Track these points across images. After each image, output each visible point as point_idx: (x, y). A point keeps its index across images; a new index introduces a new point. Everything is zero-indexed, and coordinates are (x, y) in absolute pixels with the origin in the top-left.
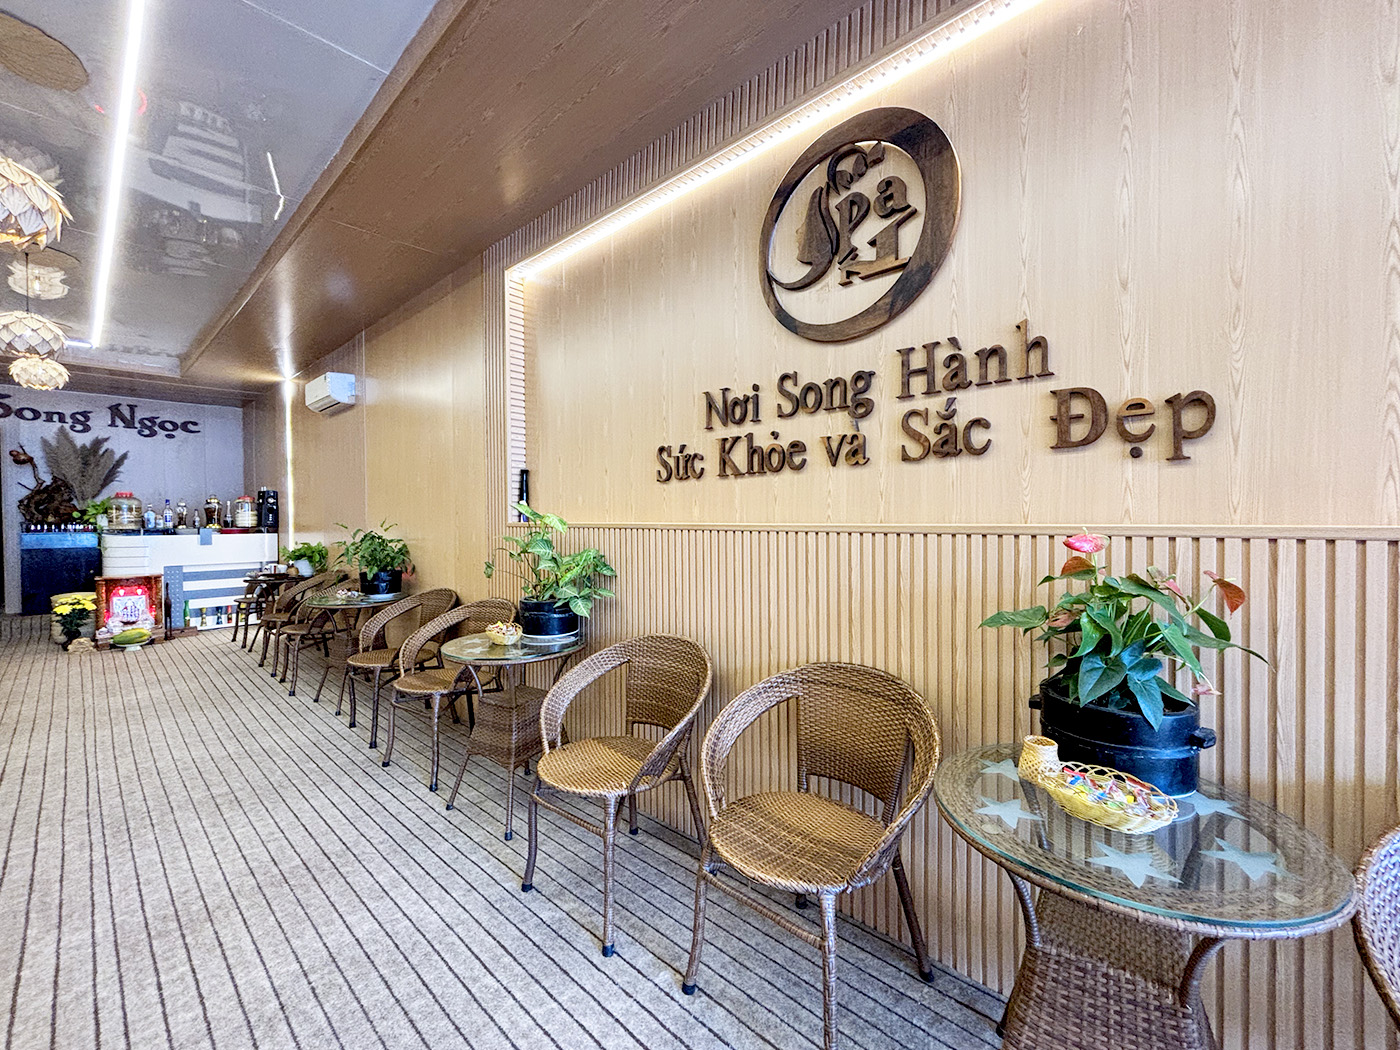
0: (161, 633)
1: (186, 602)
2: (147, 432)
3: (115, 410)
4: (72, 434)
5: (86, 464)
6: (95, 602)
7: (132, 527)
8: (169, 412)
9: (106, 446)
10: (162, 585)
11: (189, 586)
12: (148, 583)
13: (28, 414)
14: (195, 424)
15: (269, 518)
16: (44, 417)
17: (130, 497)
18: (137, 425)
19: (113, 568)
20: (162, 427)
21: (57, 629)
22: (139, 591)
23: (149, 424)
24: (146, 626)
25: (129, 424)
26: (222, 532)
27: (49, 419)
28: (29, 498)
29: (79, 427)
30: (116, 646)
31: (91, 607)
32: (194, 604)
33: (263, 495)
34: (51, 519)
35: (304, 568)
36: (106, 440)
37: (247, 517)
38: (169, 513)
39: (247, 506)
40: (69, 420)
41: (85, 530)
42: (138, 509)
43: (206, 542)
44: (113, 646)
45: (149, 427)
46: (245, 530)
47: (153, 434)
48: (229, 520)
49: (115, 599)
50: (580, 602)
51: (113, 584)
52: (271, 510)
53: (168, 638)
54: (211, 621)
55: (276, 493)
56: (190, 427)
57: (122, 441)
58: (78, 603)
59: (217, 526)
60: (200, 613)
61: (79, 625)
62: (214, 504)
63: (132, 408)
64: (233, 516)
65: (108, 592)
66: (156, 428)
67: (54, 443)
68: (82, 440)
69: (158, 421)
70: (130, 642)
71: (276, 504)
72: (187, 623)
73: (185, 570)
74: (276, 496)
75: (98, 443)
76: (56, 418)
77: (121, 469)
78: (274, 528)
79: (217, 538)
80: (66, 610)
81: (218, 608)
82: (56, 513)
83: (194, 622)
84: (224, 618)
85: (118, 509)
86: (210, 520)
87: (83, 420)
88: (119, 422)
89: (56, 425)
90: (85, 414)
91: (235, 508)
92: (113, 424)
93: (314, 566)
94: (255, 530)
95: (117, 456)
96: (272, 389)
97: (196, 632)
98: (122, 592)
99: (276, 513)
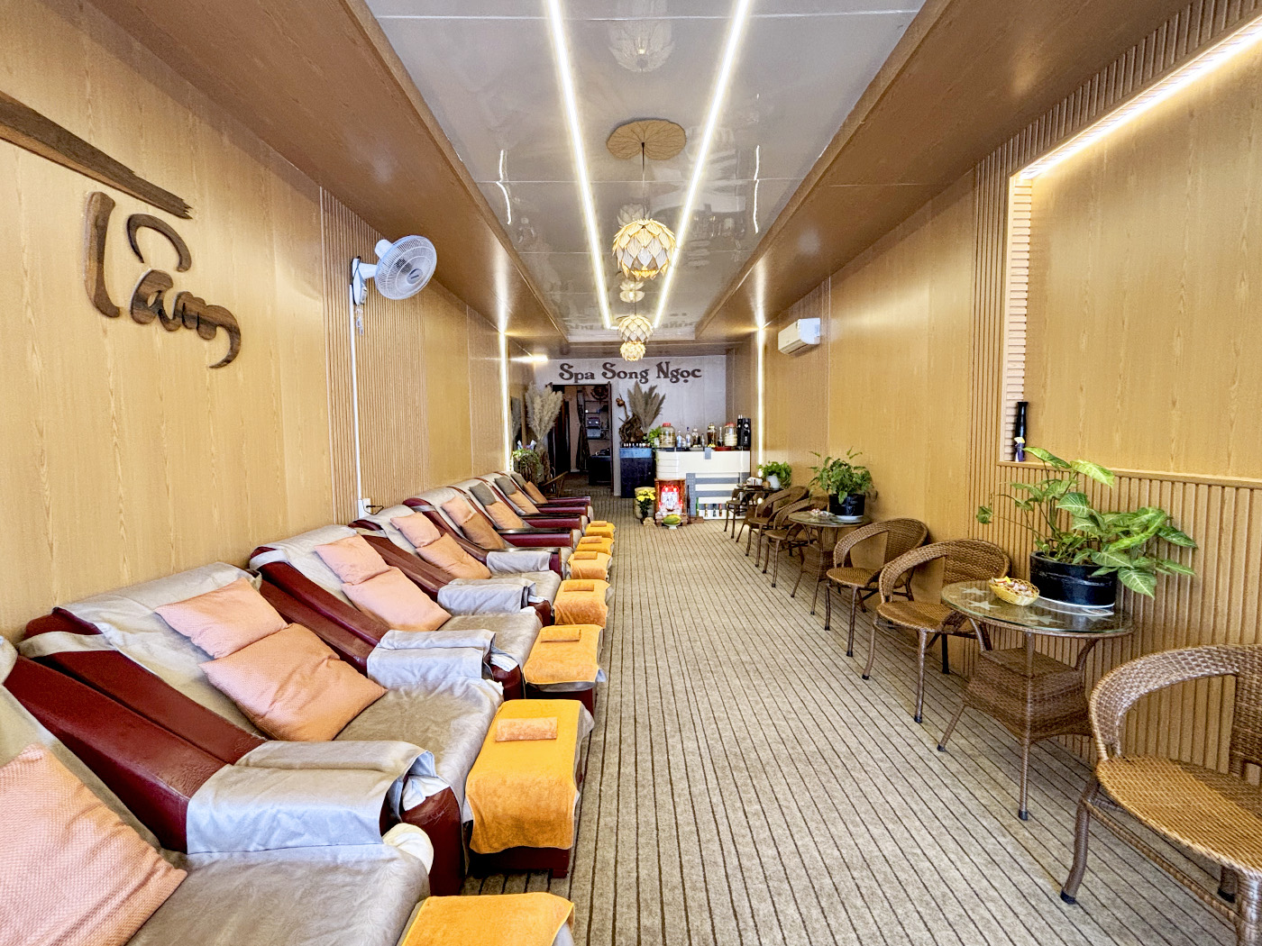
0: (685, 520)
1: (697, 499)
2: (674, 380)
3: (659, 366)
4: (641, 385)
5: (647, 404)
6: (655, 494)
7: (670, 446)
8: (686, 364)
9: (656, 391)
10: (685, 486)
11: (699, 488)
12: (679, 484)
13: (622, 375)
14: (699, 371)
15: (745, 441)
16: (628, 376)
17: (670, 426)
18: (670, 376)
19: (663, 474)
20: (683, 376)
21: (638, 509)
22: (675, 489)
23: (675, 374)
24: (677, 514)
25: (666, 376)
26: (716, 449)
27: (631, 377)
28: (624, 426)
29: (643, 380)
30: (665, 525)
31: (653, 498)
32: (702, 501)
33: (741, 422)
34: (632, 440)
35: (774, 482)
36: (654, 388)
37: (731, 439)
38: (689, 437)
39: (731, 431)
40: (639, 376)
41: (646, 447)
42: (674, 434)
43: (708, 457)
44: (663, 525)
45: (676, 376)
46: (729, 449)
47: (678, 380)
48: (721, 441)
49: (663, 493)
50: (1134, 575)
51: (662, 483)
52: (746, 434)
53: (689, 523)
54: (710, 512)
55: (749, 420)
56: (697, 373)
57: (663, 387)
58: (647, 495)
59: (714, 446)
60: (704, 507)
61: (647, 509)
62: (712, 430)
63: (667, 363)
64: (723, 439)
65: (661, 488)
66: (679, 376)
67: (632, 391)
68: (645, 388)
69: (680, 371)
70: (672, 523)
71: (750, 428)
72: (697, 513)
73: (697, 477)
74: (749, 424)
75: (652, 389)
76: (634, 375)
77: (662, 406)
78: (748, 447)
79: (714, 453)
80: (641, 498)
81: (714, 505)
82: (635, 437)
83: (701, 513)
84: (717, 512)
85: (664, 434)
86: (710, 441)
87: (644, 375)
88: (662, 375)
89: (635, 380)
90: (646, 372)
91: (724, 432)
92: (659, 377)
93: (781, 482)
94: (736, 448)
95: (661, 398)
96: (748, 339)
97: (702, 520)
98: (667, 489)
99: (749, 435)
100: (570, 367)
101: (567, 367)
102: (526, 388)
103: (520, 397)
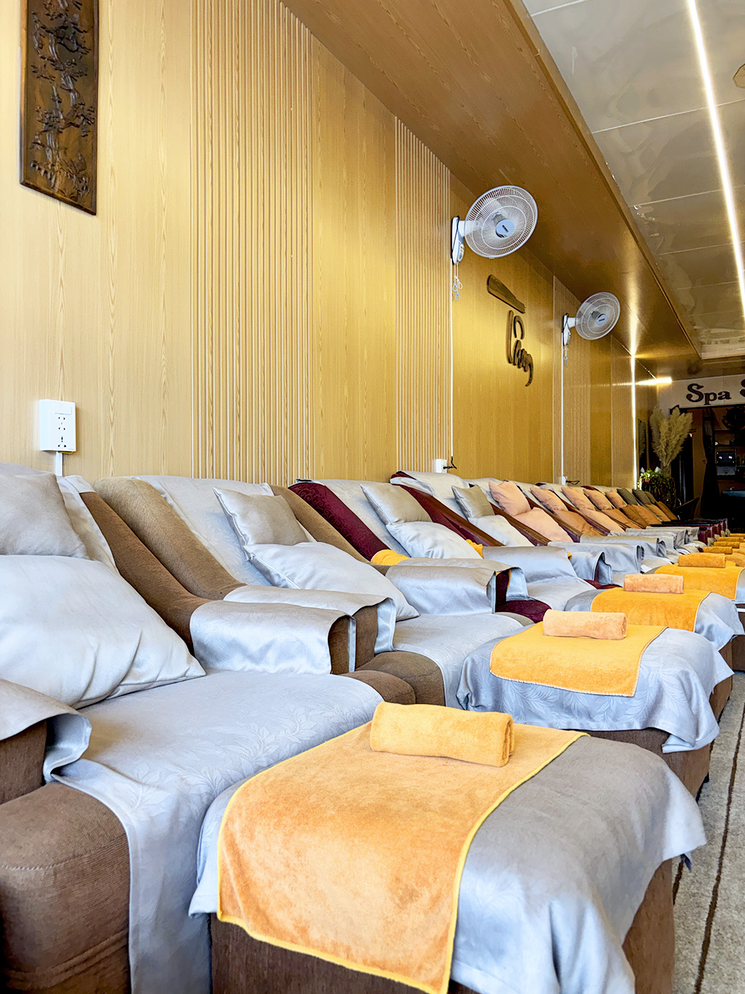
100: (699, 387)
101: (696, 387)
102: (650, 413)
103: (644, 420)
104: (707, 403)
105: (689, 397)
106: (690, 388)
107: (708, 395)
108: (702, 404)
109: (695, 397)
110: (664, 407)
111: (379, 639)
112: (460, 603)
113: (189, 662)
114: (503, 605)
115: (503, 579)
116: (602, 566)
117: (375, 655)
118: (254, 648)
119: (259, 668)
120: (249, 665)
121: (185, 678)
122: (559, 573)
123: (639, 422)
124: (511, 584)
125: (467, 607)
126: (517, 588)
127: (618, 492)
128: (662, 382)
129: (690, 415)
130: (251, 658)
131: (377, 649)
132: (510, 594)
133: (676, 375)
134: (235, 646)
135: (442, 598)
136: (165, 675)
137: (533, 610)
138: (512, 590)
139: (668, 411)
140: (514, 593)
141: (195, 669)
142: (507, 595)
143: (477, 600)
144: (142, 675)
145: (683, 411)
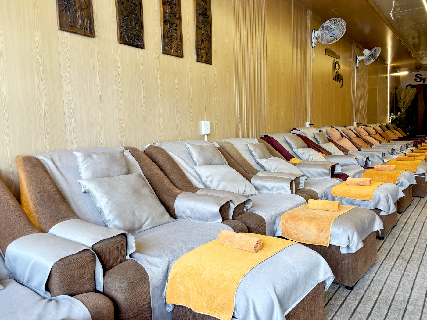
100: (421, 75)
101: (419, 75)
102: (396, 88)
103: (394, 92)
104: (424, 82)
105: (416, 80)
106: (416, 76)
107: (425, 79)
108: (422, 83)
109: (419, 80)
110: (404, 85)
111: (300, 186)
112: (320, 175)
113: (255, 190)
114: (333, 175)
115: (333, 167)
116: (368, 161)
117: (299, 190)
118: (270, 188)
119: (271, 192)
120: (268, 192)
121: (255, 194)
122: (352, 164)
123: (391, 93)
124: (336, 169)
125: (323, 176)
126: (338, 170)
127: (379, 126)
128: (403, 73)
129: (415, 89)
130: (269, 190)
131: (299, 188)
132: (336, 172)
133: (410, 70)
134: (264, 187)
135: (314, 173)
136: (251, 194)
137: (343, 177)
138: (336, 171)
139: (405, 87)
140: (337, 171)
141: (257, 193)
142: (335, 172)
143: (326, 174)
144: (246, 194)
145: (413, 87)
